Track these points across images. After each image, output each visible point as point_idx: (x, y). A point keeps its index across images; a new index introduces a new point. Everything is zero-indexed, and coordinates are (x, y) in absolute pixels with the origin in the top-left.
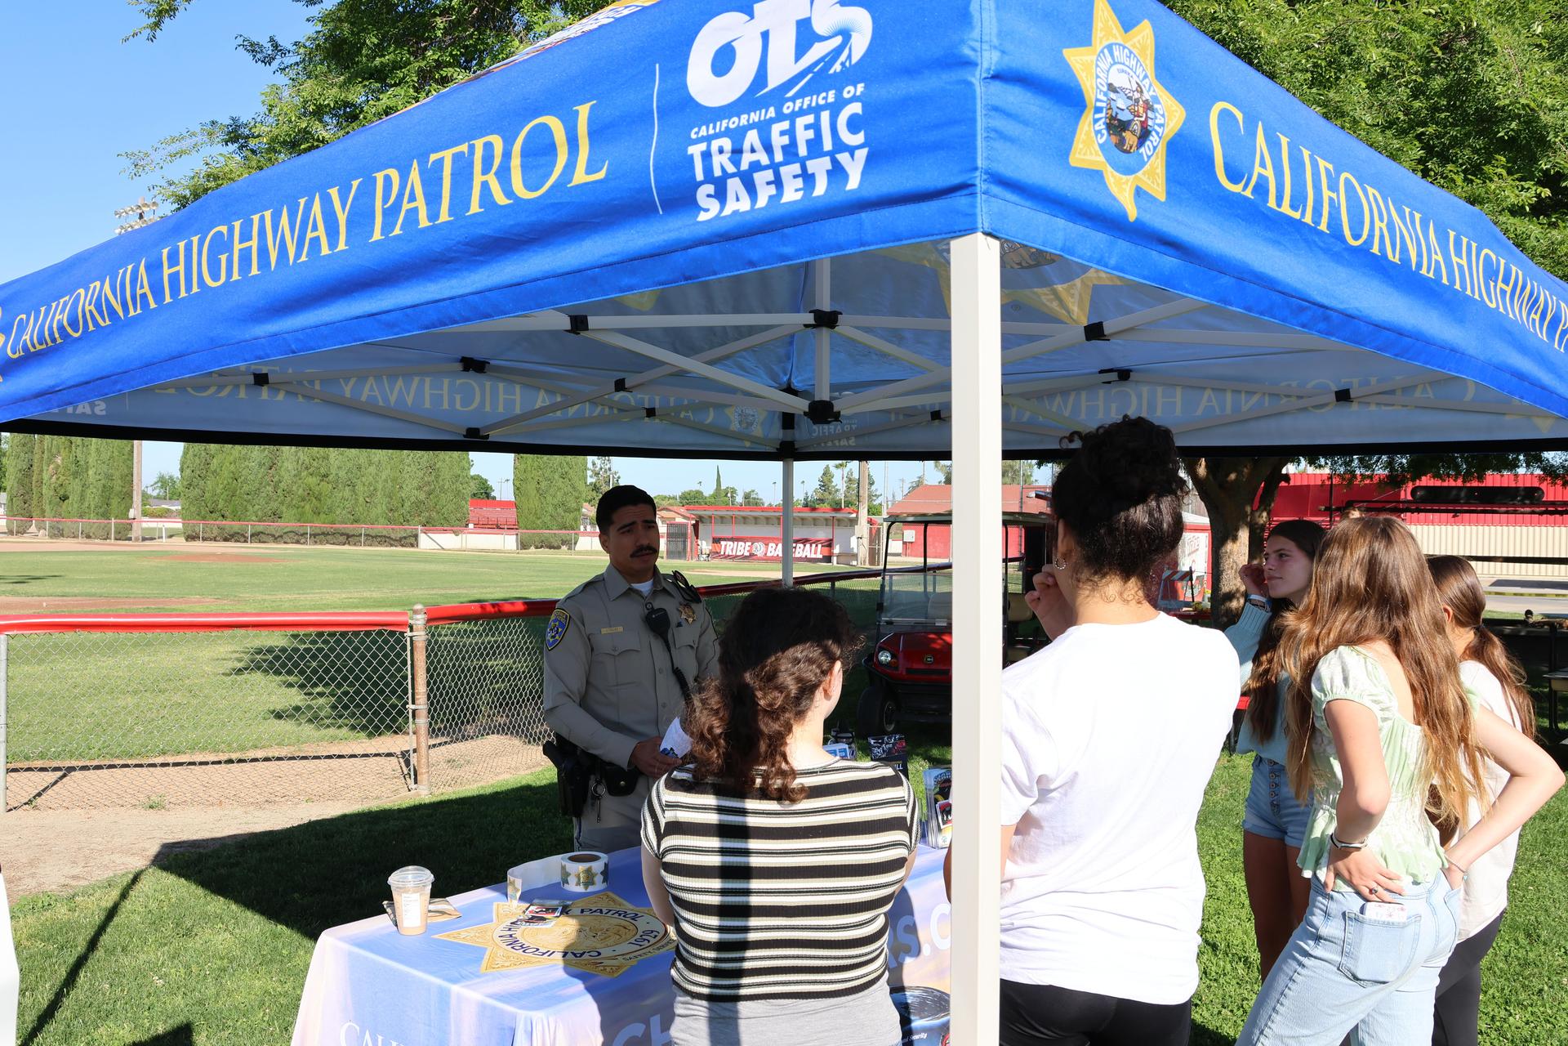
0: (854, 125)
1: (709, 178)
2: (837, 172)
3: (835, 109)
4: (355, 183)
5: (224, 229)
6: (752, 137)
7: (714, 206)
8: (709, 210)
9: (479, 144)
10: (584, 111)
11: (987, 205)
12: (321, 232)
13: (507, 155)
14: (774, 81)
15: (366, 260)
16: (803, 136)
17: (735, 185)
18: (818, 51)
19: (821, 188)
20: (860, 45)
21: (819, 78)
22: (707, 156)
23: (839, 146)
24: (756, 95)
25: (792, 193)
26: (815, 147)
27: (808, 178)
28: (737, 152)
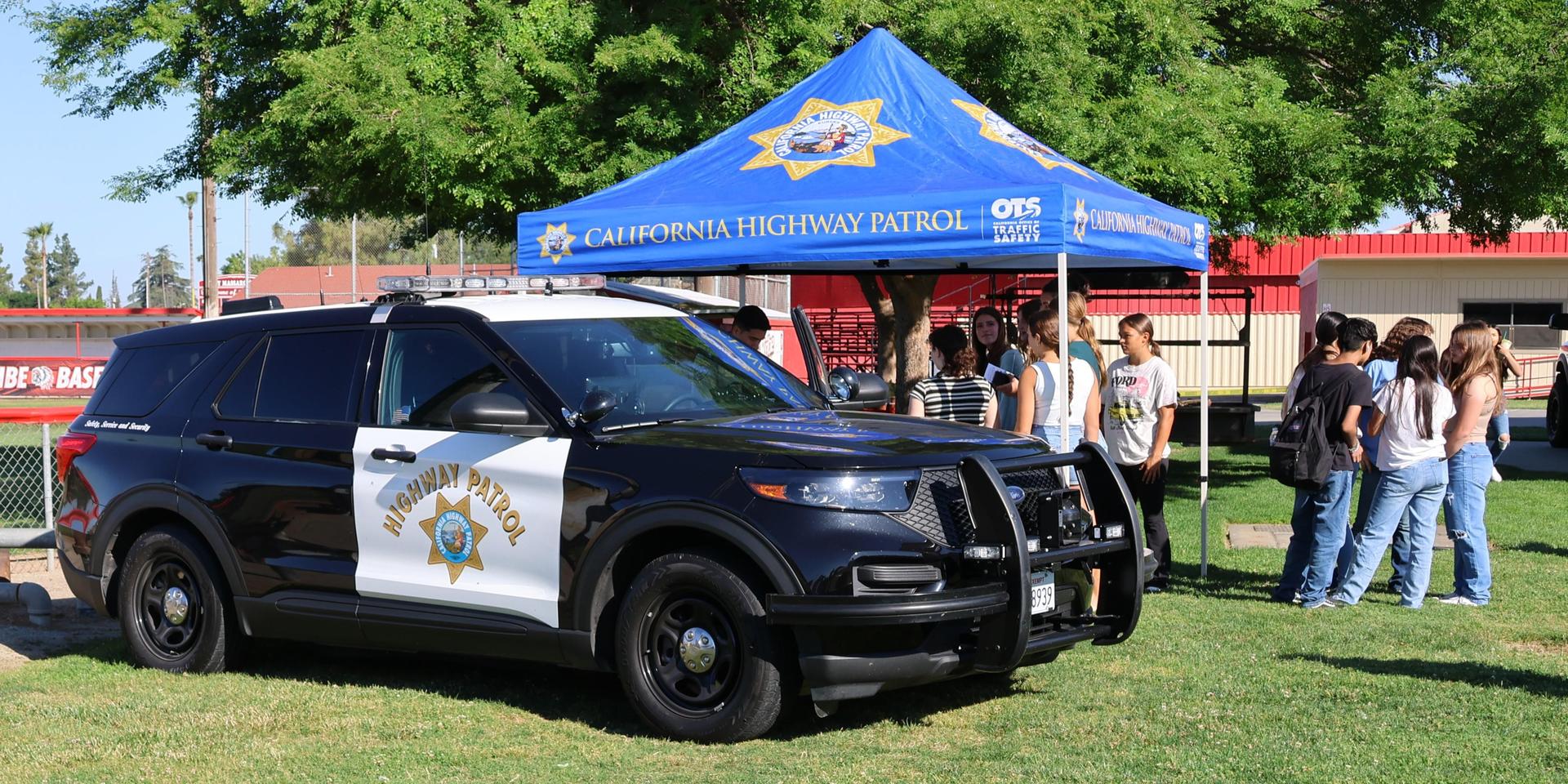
0: (1037, 229)
1: (999, 233)
2: (1032, 237)
3: (1033, 225)
4: (861, 214)
5: (783, 217)
6: (1011, 227)
7: (999, 240)
8: (997, 240)
9: (919, 213)
10: (958, 213)
11: (1066, 247)
12: (844, 225)
13: (930, 218)
14: (1016, 216)
15: (865, 236)
16: (1024, 229)
17: (1005, 236)
18: (1027, 212)
19: (1028, 240)
20: (1038, 213)
21: (1028, 218)
22: (998, 229)
23: (1033, 232)
24: (1011, 217)
25: (1021, 240)
26: (1027, 232)
27: (1025, 238)
28: (1007, 230)
